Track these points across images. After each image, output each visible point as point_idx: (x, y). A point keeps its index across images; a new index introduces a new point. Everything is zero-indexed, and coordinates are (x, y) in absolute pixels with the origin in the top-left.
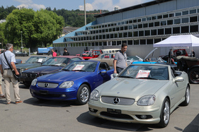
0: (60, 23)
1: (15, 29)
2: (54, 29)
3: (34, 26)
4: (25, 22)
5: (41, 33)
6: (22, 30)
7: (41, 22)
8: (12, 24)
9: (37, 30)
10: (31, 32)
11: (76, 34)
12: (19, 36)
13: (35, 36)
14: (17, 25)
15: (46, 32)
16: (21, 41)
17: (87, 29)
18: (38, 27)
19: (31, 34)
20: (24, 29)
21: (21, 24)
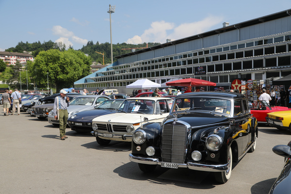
0: (87, 63)
1: (41, 70)
2: (81, 69)
3: (60, 67)
4: (51, 64)
5: (67, 73)
6: (48, 71)
7: (67, 63)
8: (39, 66)
9: (63, 71)
10: (57, 73)
11: (97, 75)
12: (45, 77)
13: (61, 77)
14: (43, 66)
15: (71, 73)
16: (48, 82)
17: (108, 69)
18: (64, 68)
19: (58, 75)
20: (50, 70)
21: (47, 65)
